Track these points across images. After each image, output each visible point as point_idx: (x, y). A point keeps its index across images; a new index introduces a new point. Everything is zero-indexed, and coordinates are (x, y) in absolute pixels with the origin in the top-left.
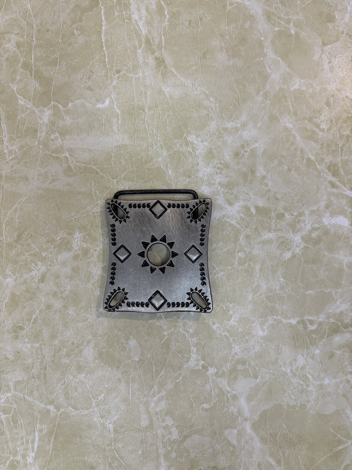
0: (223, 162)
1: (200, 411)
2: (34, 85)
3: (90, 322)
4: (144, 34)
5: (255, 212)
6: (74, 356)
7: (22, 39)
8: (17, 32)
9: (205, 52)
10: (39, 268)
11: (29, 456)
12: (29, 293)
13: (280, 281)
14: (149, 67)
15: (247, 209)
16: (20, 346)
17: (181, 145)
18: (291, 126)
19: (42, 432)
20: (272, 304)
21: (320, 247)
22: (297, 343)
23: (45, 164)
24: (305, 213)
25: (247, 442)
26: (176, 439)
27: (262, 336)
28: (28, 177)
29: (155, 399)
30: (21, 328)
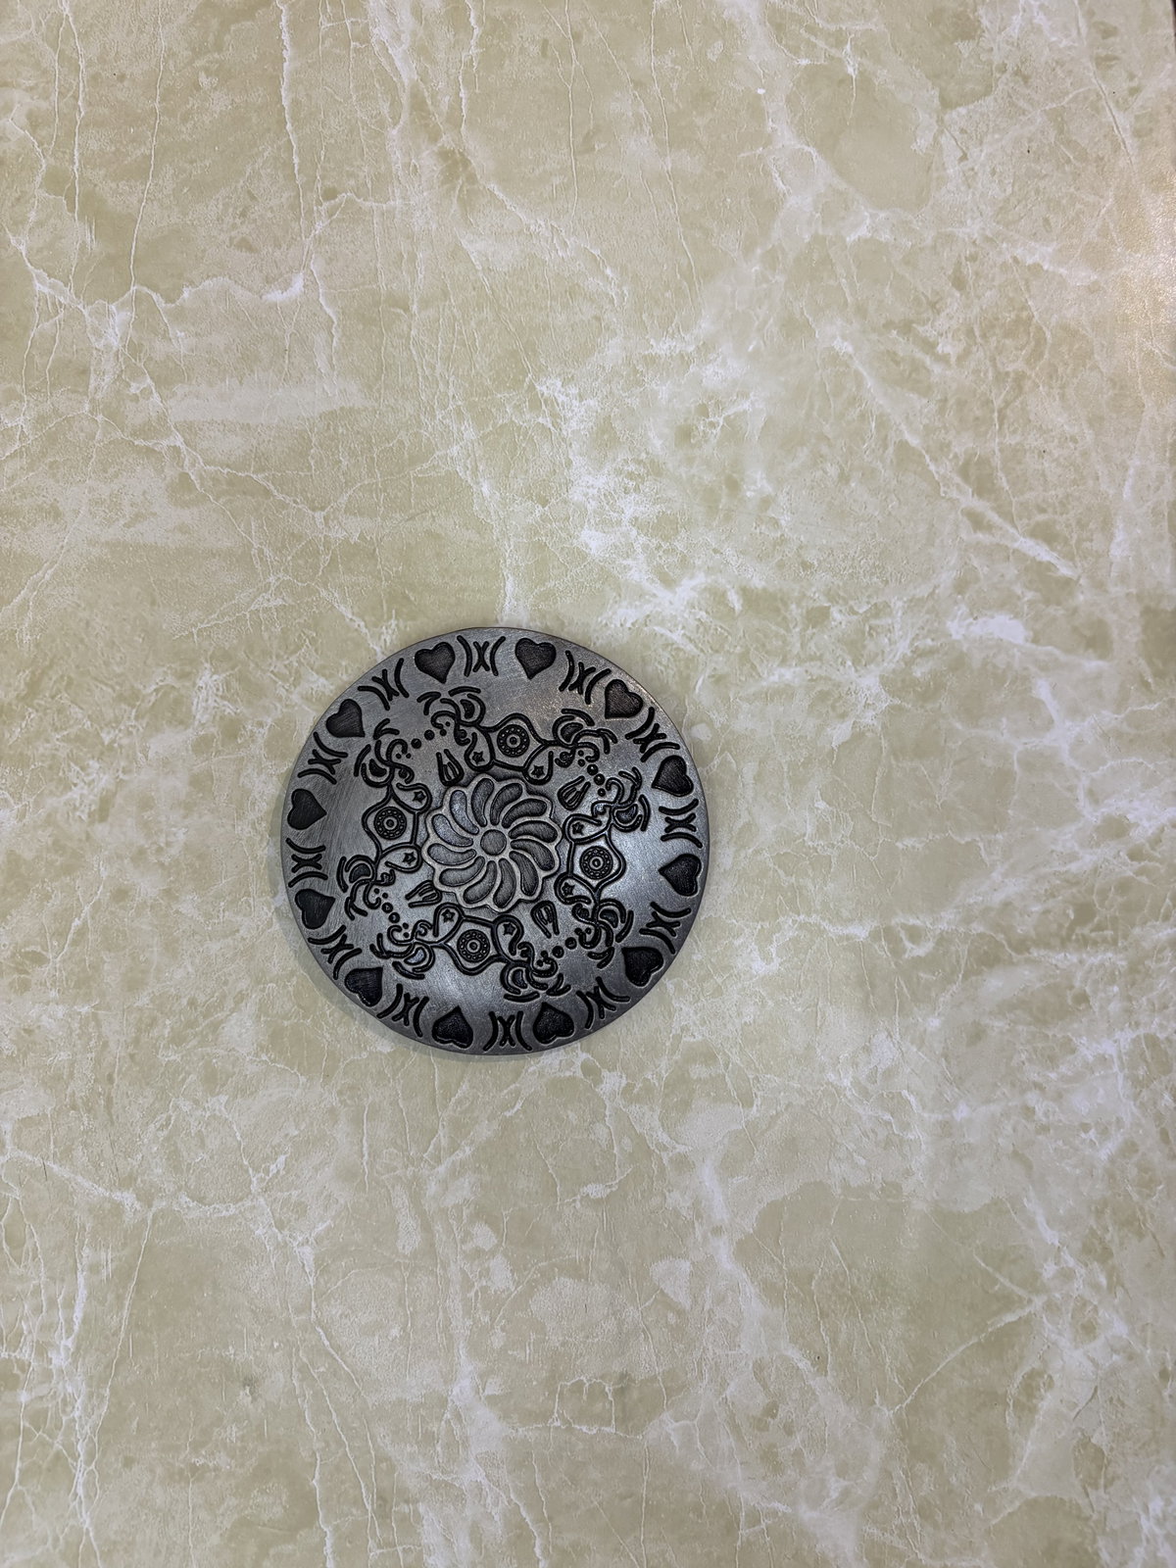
0: (643, 456)
1: (578, 1205)
2: (79, 236)
3: (243, 939)
4: (406, 82)
5: (742, 606)
6: (194, 1042)
7: (44, 105)
8: (31, 83)
9: (588, 133)
10: (91, 778)
11: (58, 1347)
12: (60, 852)
13: (818, 809)
14: (423, 179)
15: (717, 597)
16: (34, 1013)
17: (517, 407)
18: (847, 348)
19: (98, 1272)
20: (793, 880)
21: (940, 706)
22: (871, 997)
23: (111, 471)
24: (892, 605)
25: (720, 1300)
26: (504, 1291)
27: (763, 979)
28: (61, 509)
29: (441, 1169)
30: (38, 959)
